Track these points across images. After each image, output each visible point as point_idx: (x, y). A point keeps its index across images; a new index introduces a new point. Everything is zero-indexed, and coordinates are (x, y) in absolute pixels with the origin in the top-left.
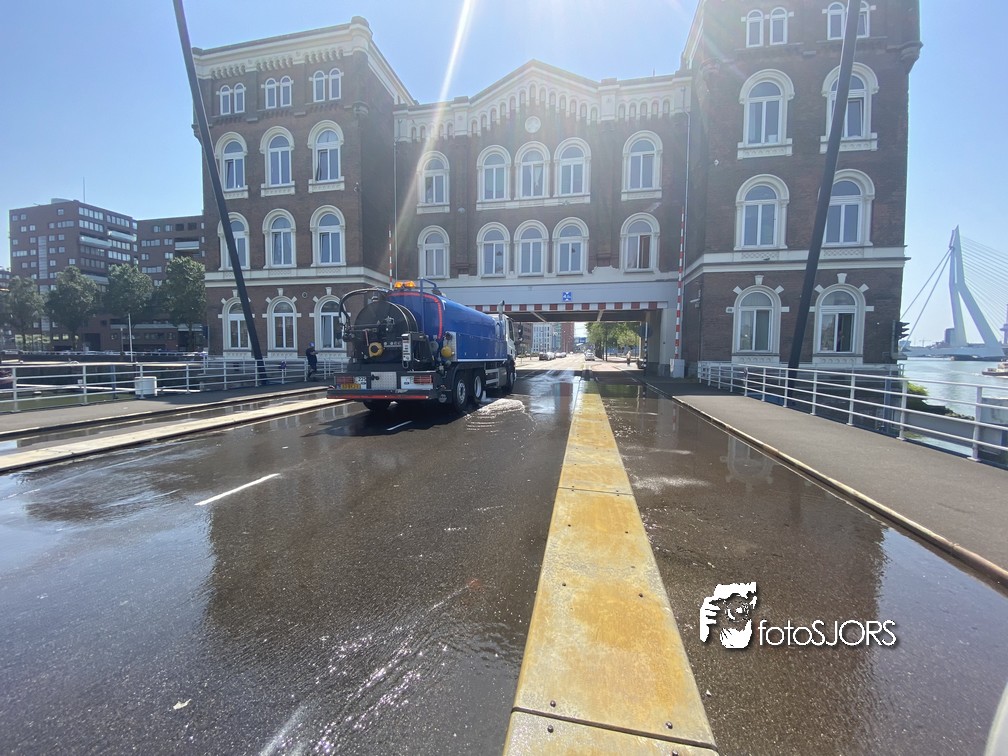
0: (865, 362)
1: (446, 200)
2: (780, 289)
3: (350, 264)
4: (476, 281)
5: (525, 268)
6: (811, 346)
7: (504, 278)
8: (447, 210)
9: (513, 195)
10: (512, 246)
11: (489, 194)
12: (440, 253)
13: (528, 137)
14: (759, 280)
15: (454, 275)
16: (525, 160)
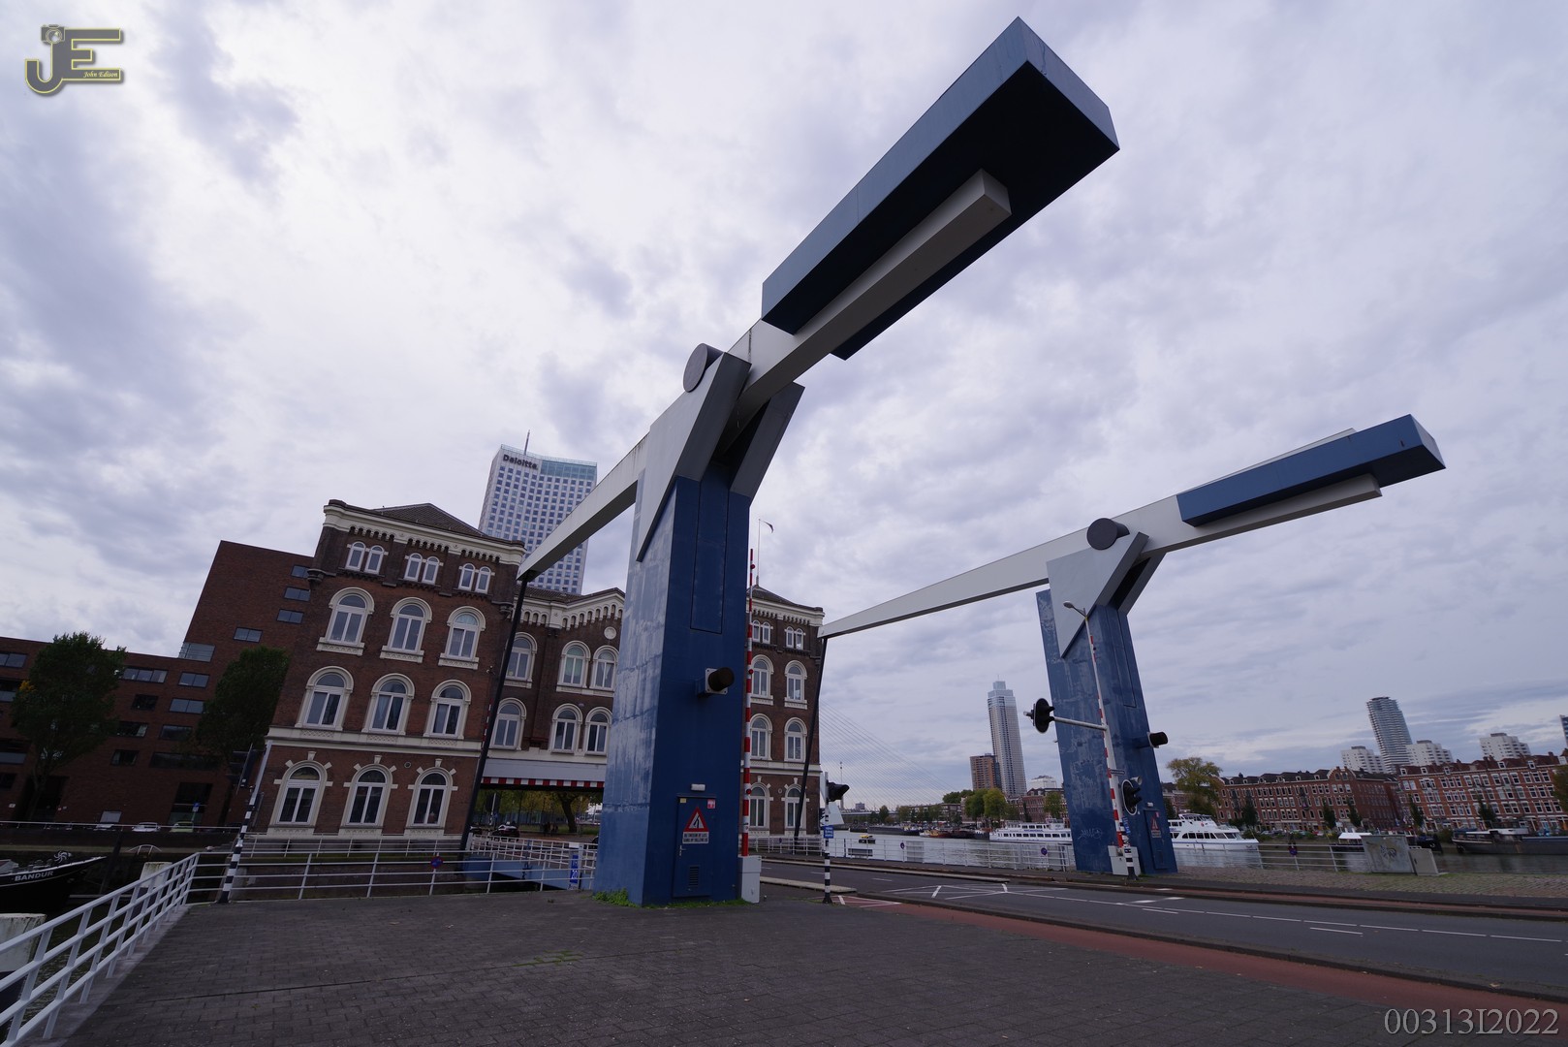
0: (808, 833)
1: (528, 676)
2: (769, 786)
3: (467, 738)
4: (545, 755)
5: (591, 747)
6: (784, 825)
7: (572, 754)
8: (529, 686)
9: (588, 685)
10: (583, 726)
11: (567, 678)
12: (513, 724)
13: (605, 641)
14: (759, 779)
15: (525, 748)
16: (600, 658)
